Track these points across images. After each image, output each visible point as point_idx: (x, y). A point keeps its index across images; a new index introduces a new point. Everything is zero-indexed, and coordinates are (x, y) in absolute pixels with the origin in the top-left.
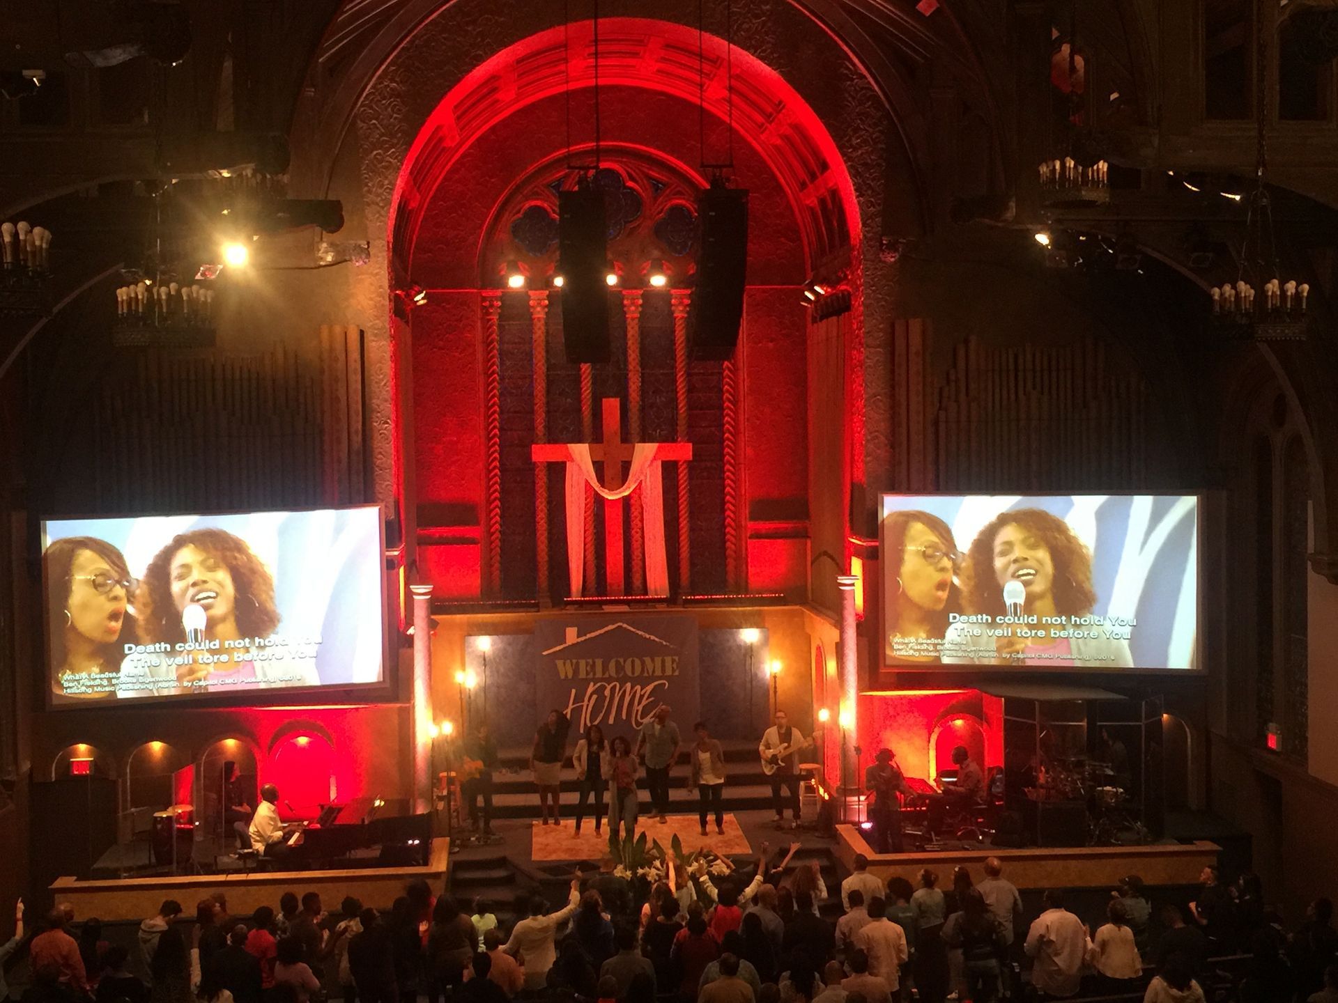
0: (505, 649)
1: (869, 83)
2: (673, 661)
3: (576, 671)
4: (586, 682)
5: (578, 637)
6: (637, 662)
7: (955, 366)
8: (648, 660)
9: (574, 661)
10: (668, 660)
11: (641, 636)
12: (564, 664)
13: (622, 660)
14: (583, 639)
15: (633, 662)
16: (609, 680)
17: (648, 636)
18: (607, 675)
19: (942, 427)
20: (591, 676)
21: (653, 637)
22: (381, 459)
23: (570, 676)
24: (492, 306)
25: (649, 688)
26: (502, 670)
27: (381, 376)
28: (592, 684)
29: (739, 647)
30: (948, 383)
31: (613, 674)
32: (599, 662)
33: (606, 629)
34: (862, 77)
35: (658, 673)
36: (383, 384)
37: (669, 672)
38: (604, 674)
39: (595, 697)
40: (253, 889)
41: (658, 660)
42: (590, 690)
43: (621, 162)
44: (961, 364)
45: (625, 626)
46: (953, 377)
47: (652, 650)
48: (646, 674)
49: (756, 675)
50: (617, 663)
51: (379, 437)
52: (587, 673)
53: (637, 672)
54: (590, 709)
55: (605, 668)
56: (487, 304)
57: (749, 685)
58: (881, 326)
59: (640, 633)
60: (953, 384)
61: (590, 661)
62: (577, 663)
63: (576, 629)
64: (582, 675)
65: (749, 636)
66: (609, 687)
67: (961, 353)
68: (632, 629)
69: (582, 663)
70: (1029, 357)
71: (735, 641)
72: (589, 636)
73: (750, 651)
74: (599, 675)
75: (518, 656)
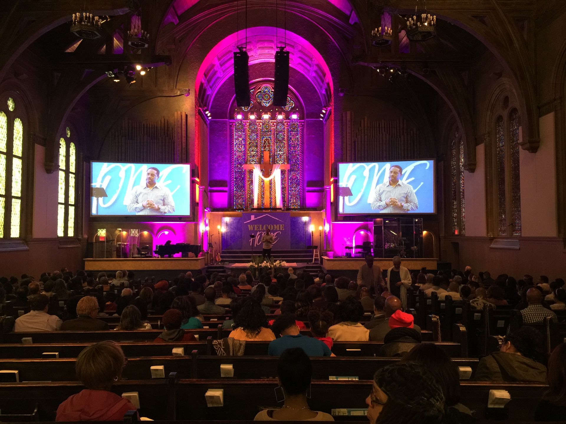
0: (233, 221)
1: (335, 45)
2: (283, 226)
3: (254, 228)
4: (257, 232)
5: (255, 218)
6: (272, 226)
7: (361, 126)
8: (275, 225)
9: (253, 225)
10: (281, 225)
12: (250, 226)
13: (267, 225)
14: (256, 219)
15: (271, 226)
16: (264, 231)
17: (275, 218)
18: (263, 230)
19: (356, 143)
20: (258, 230)
21: (277, 219)
22: (191, 151)
23: (252, 230)
24: (232, 125)
25: (275, 234)
26: (232, 227)
27: (192, 128)
28: (258, 232)
29: (302, 222)
30: (359, 130)
31: (265, 229)
32: (261, 226)
33: (263, 216)
34: (333, 43)
35: (278, 229)
36: (192, 130)
37: (281, 229)
38: (262, 229)
39: (259, 236)
40: (143, 262)
41: (278, 225)
42: (258, 234)
44: (362, 125)
45: (268, 215)
46: (360, 129)
47: (277, 223)
48: (274, 230)
49: (307, 230)
50: (266, 226)
51: (191, 145)
52: (257, 229)
53: (272, 229)
54: (257, 241)
55: (262, 228)
56: (231, 124)
57: (305, 234)
58: (339, 115)
59: (273, 217)
61: (258, 225)
62: (254, 226)
63: (254, 216)
64: (256, 229)
65: (305, 219)
66: (263, 233)
67: (363, 122)
68: (270, 216)
69: (256, 226)
70: (383, 124)
71: (301, 219)
72: (258, 218)
73: (306, 224)
74: (261, 229)
75: (237, 223)
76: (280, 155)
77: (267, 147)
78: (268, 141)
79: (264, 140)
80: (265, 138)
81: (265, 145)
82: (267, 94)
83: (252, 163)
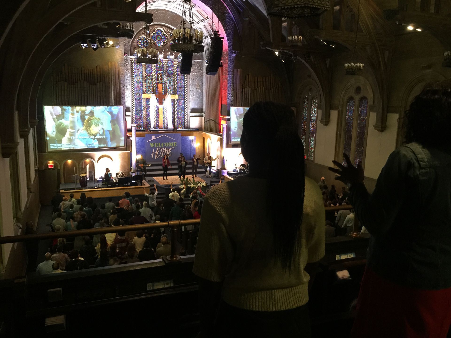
0: (138, 140)
1: (231, 15)
2: (176, 143)
3: (154, 145)
4: (157, 148)
5: (155, 138)
6: (168, 144)
8: (170, 143)
9: (154, 143)
10: (174, 143)
11: (169, 138)
12: (152, 144)
13: (164, 143)
14: (156, 138)
15: (167, 143)
16: (162, 147)
17: (170, 138)
18: (161, 146)
19: (243, 92)
20: (158, 146)
21: (171, 138)
22: (123, 95)
23: (153, 146)
25: (170, 149)
26: (138, 145)
27: (122, 75)
28: (158, 148)
29: (189, 140)
31: (163, 146)
32: (159, 143)
33: (161, 136)
34: (229, 13)
35: (172, 146)
36: (123, 77)
37: (174, 146)
38: (160, 146)
39: (158, 151)
41: (172, 143)
42: (158, 149)
43: (163, 28)
44: (247, 80)
45: (165, 135)
46: (245, 82)
47: (172, 141)
48: (170, 146)
49: (193, 147)
50: (163, 144)
51: (122, 90)
52: (157, 146)
53: (168, 146)
54: (157, 154)
55: (161, 145)
57: (191, 149)
58: (232, 70)
59: (168, 137)
60: (245, 84)
61: (157, 143)
62: (155, 144)
63: (154, 136)
64: (156, 146)
65: (191, 138)
66: (161, 149)
67: (247, 77)
68: (167, 136)
69: (156, 143)
71: (188, 138)
72: (157, 138)
73: (191, 141)
74: (159, 146)
75: (141, 142)
76: (169, 87)
77: (160, 80)
78: (160, 75)
79: (157, 74)
80: (158, 73)
81: (158, 78)
82: (159, 35)
83: (148, 92)
